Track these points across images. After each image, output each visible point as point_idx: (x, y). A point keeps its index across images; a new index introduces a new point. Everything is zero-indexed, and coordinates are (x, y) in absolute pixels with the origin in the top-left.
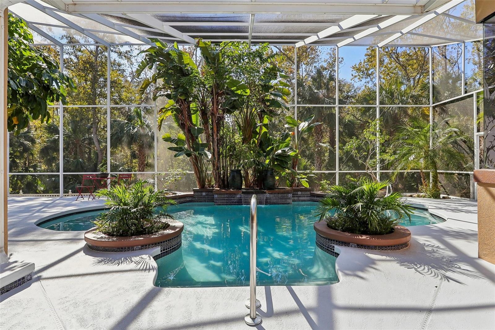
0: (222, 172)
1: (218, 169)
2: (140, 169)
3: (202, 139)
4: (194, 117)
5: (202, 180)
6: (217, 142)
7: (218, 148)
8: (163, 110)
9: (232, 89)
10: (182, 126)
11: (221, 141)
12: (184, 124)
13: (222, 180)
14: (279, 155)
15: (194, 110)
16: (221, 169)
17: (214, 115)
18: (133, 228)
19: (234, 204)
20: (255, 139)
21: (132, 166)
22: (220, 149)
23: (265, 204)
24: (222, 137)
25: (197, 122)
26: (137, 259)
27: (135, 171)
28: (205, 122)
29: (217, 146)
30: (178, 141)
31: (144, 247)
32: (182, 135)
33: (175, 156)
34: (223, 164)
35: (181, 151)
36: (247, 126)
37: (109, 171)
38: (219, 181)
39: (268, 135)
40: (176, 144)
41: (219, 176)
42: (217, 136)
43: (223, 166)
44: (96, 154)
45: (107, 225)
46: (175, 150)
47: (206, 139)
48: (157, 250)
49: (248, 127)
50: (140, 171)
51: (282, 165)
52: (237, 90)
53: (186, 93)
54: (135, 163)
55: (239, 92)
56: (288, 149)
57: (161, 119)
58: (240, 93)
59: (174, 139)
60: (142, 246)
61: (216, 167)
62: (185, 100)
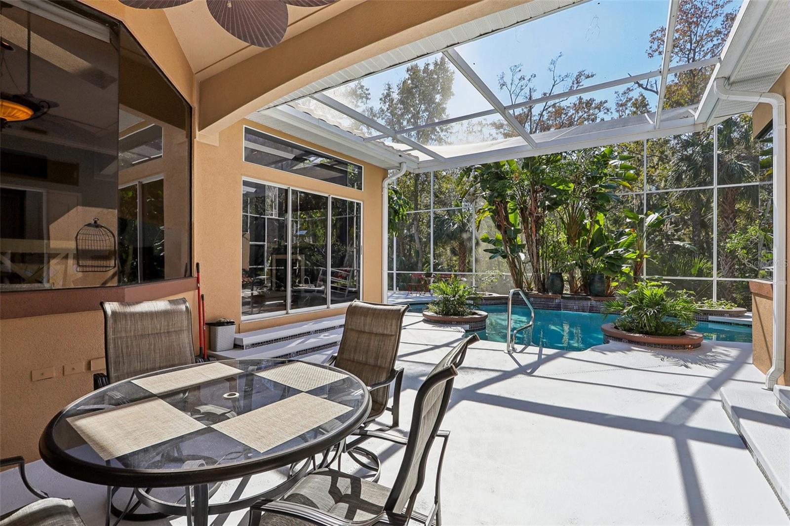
0: (542, 274)
1: (537, 272)
2: (461, 269)
3: (521, 239)
4: (511, 217)
5: (519, 282)
6: (536, 243)
7: (537, 249)
8: (481, 211)
9: (553, 185)
10: (499, 227)
11: (541, 242)
12: (501, 226)
13: (542, 284)
14: (610, 257)
15: (512, 209)
16: (541, 271)
17: (532, 215)
18: (452, 311)
19: (552, 310)
20: (585, 237)
21: (452, 264)
22: (539, 250)
23: (589, 312)
24: (543, 237)
25: (515, 221)
26: (454, 328)
27: (455, 271)
28: (525, 221)
29: (536, 247)
30: (495, 242)
31: (458, 323)
32: (499, 236)
33: (490, 258)
34: (543, 267)
35: (496, 253)
36: (572, 223)
37: (432, 271)
38: (538, 284)
39: (604, 231)
40: (494, 244)
41: (538, 279)
42: (536, 236)
43: (543, 269)
44: (417, 252)
45: (435, 308)
46: (490, 252)
47: (526, 238)
48: (467, 327)
49: (573, 225)
50: (460, 271)
51: (613, 269)
52: (558, 185)
53: (502, 196)
54: (456, 261)
55: (561, 187)
56: (623, 249)
57: (479, 219)
58: (562, 189)
59: (492, 240)
60: (457, 322)
61: (535, 269)
62: (501, 201)
